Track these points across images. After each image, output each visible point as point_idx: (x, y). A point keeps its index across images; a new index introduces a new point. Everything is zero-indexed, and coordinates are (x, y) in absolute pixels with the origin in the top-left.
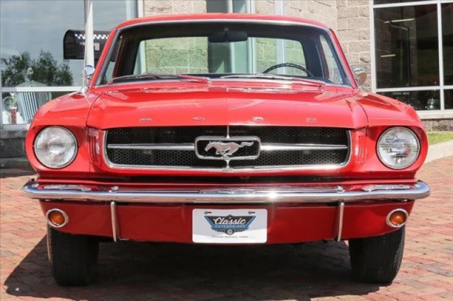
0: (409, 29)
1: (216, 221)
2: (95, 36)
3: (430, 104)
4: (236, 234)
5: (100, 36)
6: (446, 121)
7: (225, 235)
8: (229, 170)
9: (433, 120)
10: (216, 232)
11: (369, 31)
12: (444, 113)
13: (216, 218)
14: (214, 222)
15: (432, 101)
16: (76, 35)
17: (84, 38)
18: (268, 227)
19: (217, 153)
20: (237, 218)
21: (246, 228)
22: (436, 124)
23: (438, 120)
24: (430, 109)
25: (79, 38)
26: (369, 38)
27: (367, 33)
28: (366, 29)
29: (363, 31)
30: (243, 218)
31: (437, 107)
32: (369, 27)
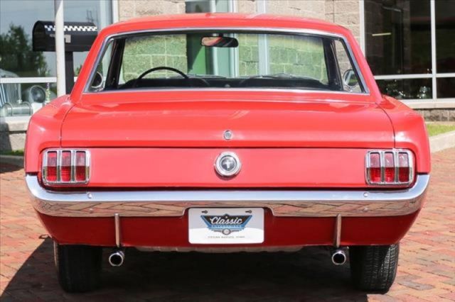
0: (402, 10)
2: (66, 27)
3: (422, 93)
5: (71, 27)
6: (439, 111)
9: (425, 109)
11: (358, 15)
12: (436, 102)
15: (424, 89)
16: (46, 27)
17: (54, 29)
22: (428, 114)
23: (430, 110)
24: (422, 98)
25: (49, 29)
26: (359, 23)
27: (357, 17)
28: (355, 13)
29: (353, 15)
31: (429, 95)
32: (358, 10)
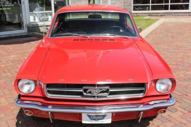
1: (91, 117)
3: (147, 9)
4: (99, 121)
7: (95, 121)
8: (96, 99)
10: (92, 120)
12: (151, 11)
13: (91, 116)
14: (90, 117)
18: (112, 118)
19: (92, 93)
20: (100, 116)
21: (103, 119)
23: (149, 13)
30: (102, 116)
